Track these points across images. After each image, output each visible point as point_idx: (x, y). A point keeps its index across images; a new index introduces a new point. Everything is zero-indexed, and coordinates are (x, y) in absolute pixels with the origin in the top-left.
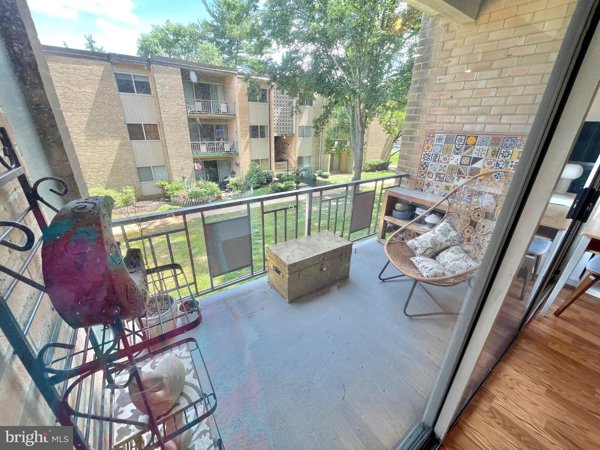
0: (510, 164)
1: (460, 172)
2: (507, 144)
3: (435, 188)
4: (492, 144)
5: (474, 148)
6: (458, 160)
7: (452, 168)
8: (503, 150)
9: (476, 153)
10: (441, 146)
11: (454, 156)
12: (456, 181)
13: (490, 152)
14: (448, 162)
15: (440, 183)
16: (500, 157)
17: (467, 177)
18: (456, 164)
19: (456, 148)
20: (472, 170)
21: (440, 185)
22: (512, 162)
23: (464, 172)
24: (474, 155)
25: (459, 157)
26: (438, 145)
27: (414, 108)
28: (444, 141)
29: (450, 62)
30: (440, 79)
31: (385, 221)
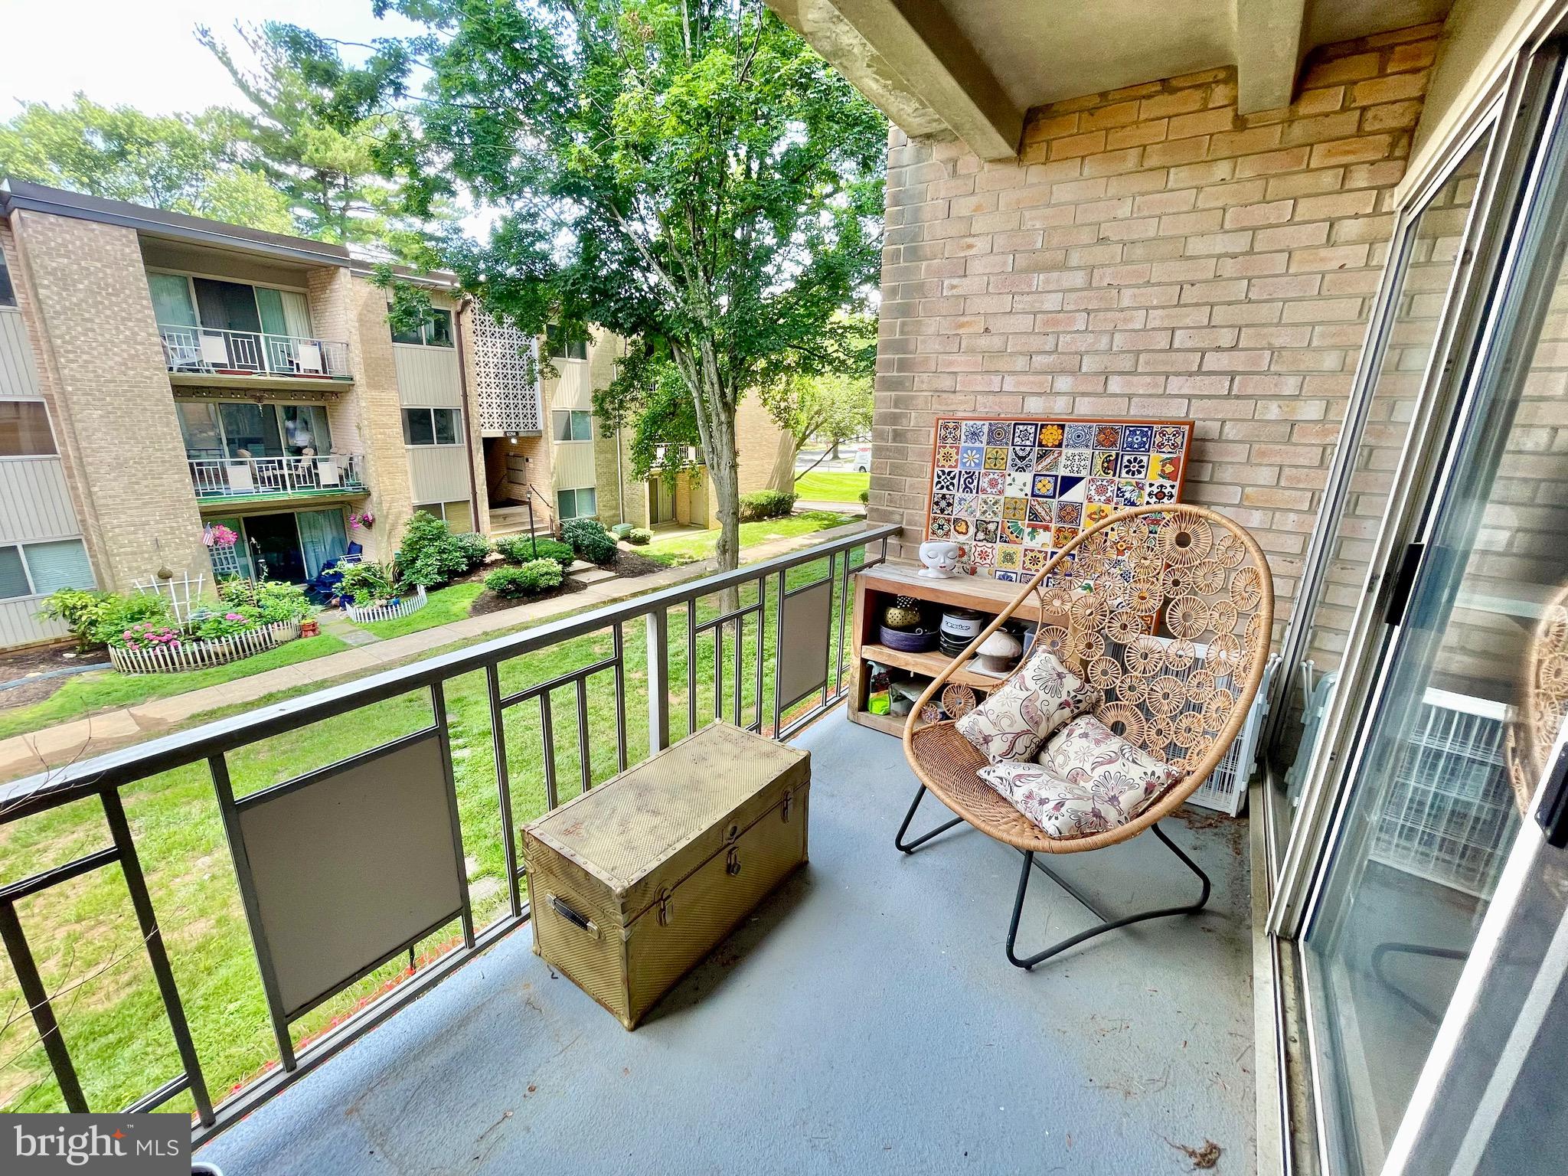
0: (1148, 489)
1: (1034, 516)
2: (1132, 442)
3: (978, 560)
4: (1100, 443)
5: (1060, 454)
6: (1025, 484)
7: (1013, 506)
8: (1126, 458)
9: (1066, 467)
10: (979, 450)
11: (1014, 474)
12: (1027, 538)
13: (1098, 462)
14: (1001, 492)
15: (990, 545)
16: (1124, 474)
17: (1053, 526)
18: (1022, 495)
19: (1016, 454)
20: (1063, 507)
21: (990, 550)
22: (1151, 485)
23: (1043, 513)
24: (1062, 472)
25: (1027, 477)
26: (972, 449)
27: (897, 356)
28: (985, 439)
29: (970, 246)
30: (953, 287)
31: (864, 661)
